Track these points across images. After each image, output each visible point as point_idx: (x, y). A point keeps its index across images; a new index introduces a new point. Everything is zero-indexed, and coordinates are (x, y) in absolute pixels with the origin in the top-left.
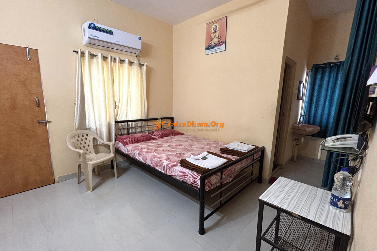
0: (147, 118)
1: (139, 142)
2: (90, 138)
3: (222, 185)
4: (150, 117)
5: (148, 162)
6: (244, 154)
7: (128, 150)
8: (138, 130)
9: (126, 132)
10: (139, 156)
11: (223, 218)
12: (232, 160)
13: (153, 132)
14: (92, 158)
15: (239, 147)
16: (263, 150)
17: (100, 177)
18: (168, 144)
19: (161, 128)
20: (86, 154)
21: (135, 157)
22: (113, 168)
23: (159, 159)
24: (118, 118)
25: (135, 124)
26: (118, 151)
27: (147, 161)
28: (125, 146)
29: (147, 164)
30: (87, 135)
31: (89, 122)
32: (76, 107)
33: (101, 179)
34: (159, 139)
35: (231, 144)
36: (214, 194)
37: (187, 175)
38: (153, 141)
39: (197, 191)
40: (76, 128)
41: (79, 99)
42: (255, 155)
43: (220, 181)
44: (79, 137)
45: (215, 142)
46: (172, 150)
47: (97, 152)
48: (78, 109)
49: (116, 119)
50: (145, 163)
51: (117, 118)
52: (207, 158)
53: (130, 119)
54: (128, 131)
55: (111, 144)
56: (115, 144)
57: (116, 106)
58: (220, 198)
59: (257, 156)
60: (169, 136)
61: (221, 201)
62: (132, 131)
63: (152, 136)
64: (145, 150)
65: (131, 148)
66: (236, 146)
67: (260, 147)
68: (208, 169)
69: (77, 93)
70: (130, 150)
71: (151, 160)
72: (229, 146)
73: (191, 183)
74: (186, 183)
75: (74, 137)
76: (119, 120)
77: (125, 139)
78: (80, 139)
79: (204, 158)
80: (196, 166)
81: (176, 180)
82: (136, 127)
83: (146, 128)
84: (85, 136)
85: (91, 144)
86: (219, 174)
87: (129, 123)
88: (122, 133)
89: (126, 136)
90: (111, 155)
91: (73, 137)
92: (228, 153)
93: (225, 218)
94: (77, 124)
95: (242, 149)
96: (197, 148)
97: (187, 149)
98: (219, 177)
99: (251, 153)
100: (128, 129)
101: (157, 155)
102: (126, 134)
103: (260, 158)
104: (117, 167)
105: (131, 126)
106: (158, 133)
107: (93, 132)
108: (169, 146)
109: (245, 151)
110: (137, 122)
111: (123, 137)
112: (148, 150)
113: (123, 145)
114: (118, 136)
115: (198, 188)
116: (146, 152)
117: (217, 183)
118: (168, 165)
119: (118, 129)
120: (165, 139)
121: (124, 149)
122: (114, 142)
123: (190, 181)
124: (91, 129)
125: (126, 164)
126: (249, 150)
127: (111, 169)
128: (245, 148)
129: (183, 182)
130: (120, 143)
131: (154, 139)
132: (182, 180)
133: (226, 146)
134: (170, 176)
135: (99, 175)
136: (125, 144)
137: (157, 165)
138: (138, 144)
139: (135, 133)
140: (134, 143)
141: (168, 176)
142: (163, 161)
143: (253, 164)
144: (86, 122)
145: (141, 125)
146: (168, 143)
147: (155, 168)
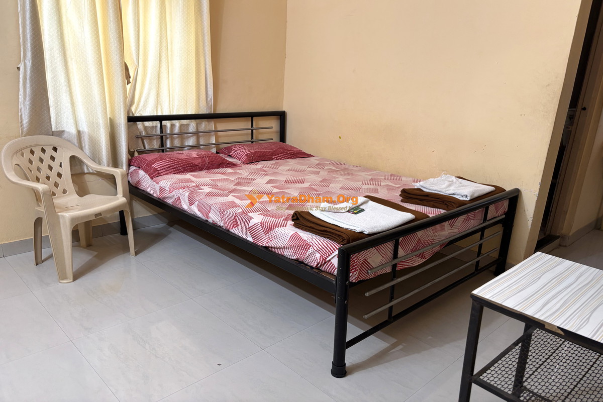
0: (212, 113)
1: (191, 172)
2: (63, 157)
3: (395, 273)
4: (221, 110)
5: (214, 217)
6: (463, 203)
7: (162, 189)
8: (191, 142)
9: (156, 144)
10: (191, 204)
11: (394, 346)
12: (429, 217)
13: (229, 149)
14: (69, 205)
15: (452, 188)
16: (514, 198)
17: (91, 251)
18: (268, 178)
19: (250, 138)
20: (54, 194)
21: (178, 206)
22: (124, 232)
23: (240, 210)
24: (136, 110)
25: (181, 126)
26: (135, 192)
27: (211, 215)
28: (155, 179)
29: (210, 220)
30: (55, 149)
31: (57, 115)
32: (21, 76)
33: (96, 256)
34: (244, 166)
35: (431, 180)
36: (374, 292)
37: (307, 246)
38: (229, 170)
39: (330, 283)
40: (25, 129)
41: (29, 54)
42: (492, 208)
43: (391, 262)
44: (32, 152)
45: (392, 175)
46: (275, 190)
47: (82, 191)
48: (28, 81)
49: (129, 111)
50: (204, 218)
51: (133, 109)
52: (363, 210)
53: (166, 113)
54: (162, 144)
55: (118, 173)
56: (128, 174)
57: (128, 76)
58: (391, 301)
59: (496, 212)
60: (272, 159)
61: (391, 308)
62: (172, 142)
63: (226, 158)
64: (207, 189)
65: (169, 184)
66: (444, 186)
67: (508, 188)
68: (361, 233)
69: (21, 40)
70: (167, 189)
71: (222, 213)
72: (425, 186)
73: (318, 264)
74: (306, 265)
75: (20, 152)
76: (137, 114)
77: (154, 161)
78: (36, 158)
79: (356, 210)
80: (333, 227)
81: (282, 258)
82: (183, 134)
83: (210, 136)
84: (50, 151)
85: (66, 171)
86: (389, 247)
87: (164, 122)
88: (147, 147)
89: (156, 155)
90: (118, 199)
91: (16, 152)
92: (421, 200)
93: (400, 347)
94: (26, 121)
95: (458, 192)
96: (342, 188)
97: (317, 191)
98: (390, 254)
99: (481, 203)
100: (162, 137)
101: (237, 201)
102: (158, 151)
103: (504, 216)
104: (135, 229)
105: (168, 132)
106: (243, 152)
107: (70, 141)
108: (270, 182)
109: (467, 197)
110: (185, 122)
111: (149, 157)
112: (214, 191)
113: (149, 175)
114: (136, 154)
115: (333, 275)
116: (209, 195)
117: (382, 265)
118: (262, 224)
119: (134, 137)
120: (260, 165)
121: (150, 186)
122: (125, 167)
123: (314, 258)
124: (65, 135)
125: (158, 225)
126: (476, 195)
127: (118, 235)
128: (464, 191)
129: (299, 263)
130: (142, 173)
131: (232, 165)
132: (295, 258)
133: (417, 185)
134: (266, 248)
135: (89, 246)
136: (154, 174)
137: (236, 224)
138: (188, 176)
139: (181, 148)
140: (178, 171)
141: (263, 249)
142: (250, 215)
143: (482, 230)
144: (50, 117)
145: (197, 129)
146: (267, 175)
147: (231, 230)
